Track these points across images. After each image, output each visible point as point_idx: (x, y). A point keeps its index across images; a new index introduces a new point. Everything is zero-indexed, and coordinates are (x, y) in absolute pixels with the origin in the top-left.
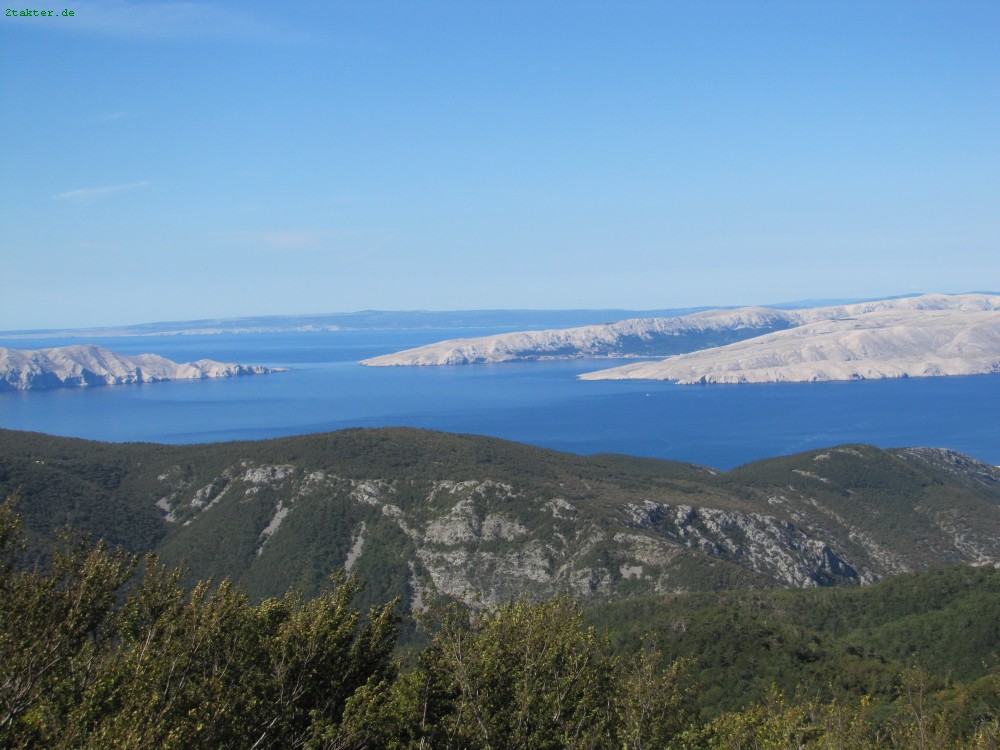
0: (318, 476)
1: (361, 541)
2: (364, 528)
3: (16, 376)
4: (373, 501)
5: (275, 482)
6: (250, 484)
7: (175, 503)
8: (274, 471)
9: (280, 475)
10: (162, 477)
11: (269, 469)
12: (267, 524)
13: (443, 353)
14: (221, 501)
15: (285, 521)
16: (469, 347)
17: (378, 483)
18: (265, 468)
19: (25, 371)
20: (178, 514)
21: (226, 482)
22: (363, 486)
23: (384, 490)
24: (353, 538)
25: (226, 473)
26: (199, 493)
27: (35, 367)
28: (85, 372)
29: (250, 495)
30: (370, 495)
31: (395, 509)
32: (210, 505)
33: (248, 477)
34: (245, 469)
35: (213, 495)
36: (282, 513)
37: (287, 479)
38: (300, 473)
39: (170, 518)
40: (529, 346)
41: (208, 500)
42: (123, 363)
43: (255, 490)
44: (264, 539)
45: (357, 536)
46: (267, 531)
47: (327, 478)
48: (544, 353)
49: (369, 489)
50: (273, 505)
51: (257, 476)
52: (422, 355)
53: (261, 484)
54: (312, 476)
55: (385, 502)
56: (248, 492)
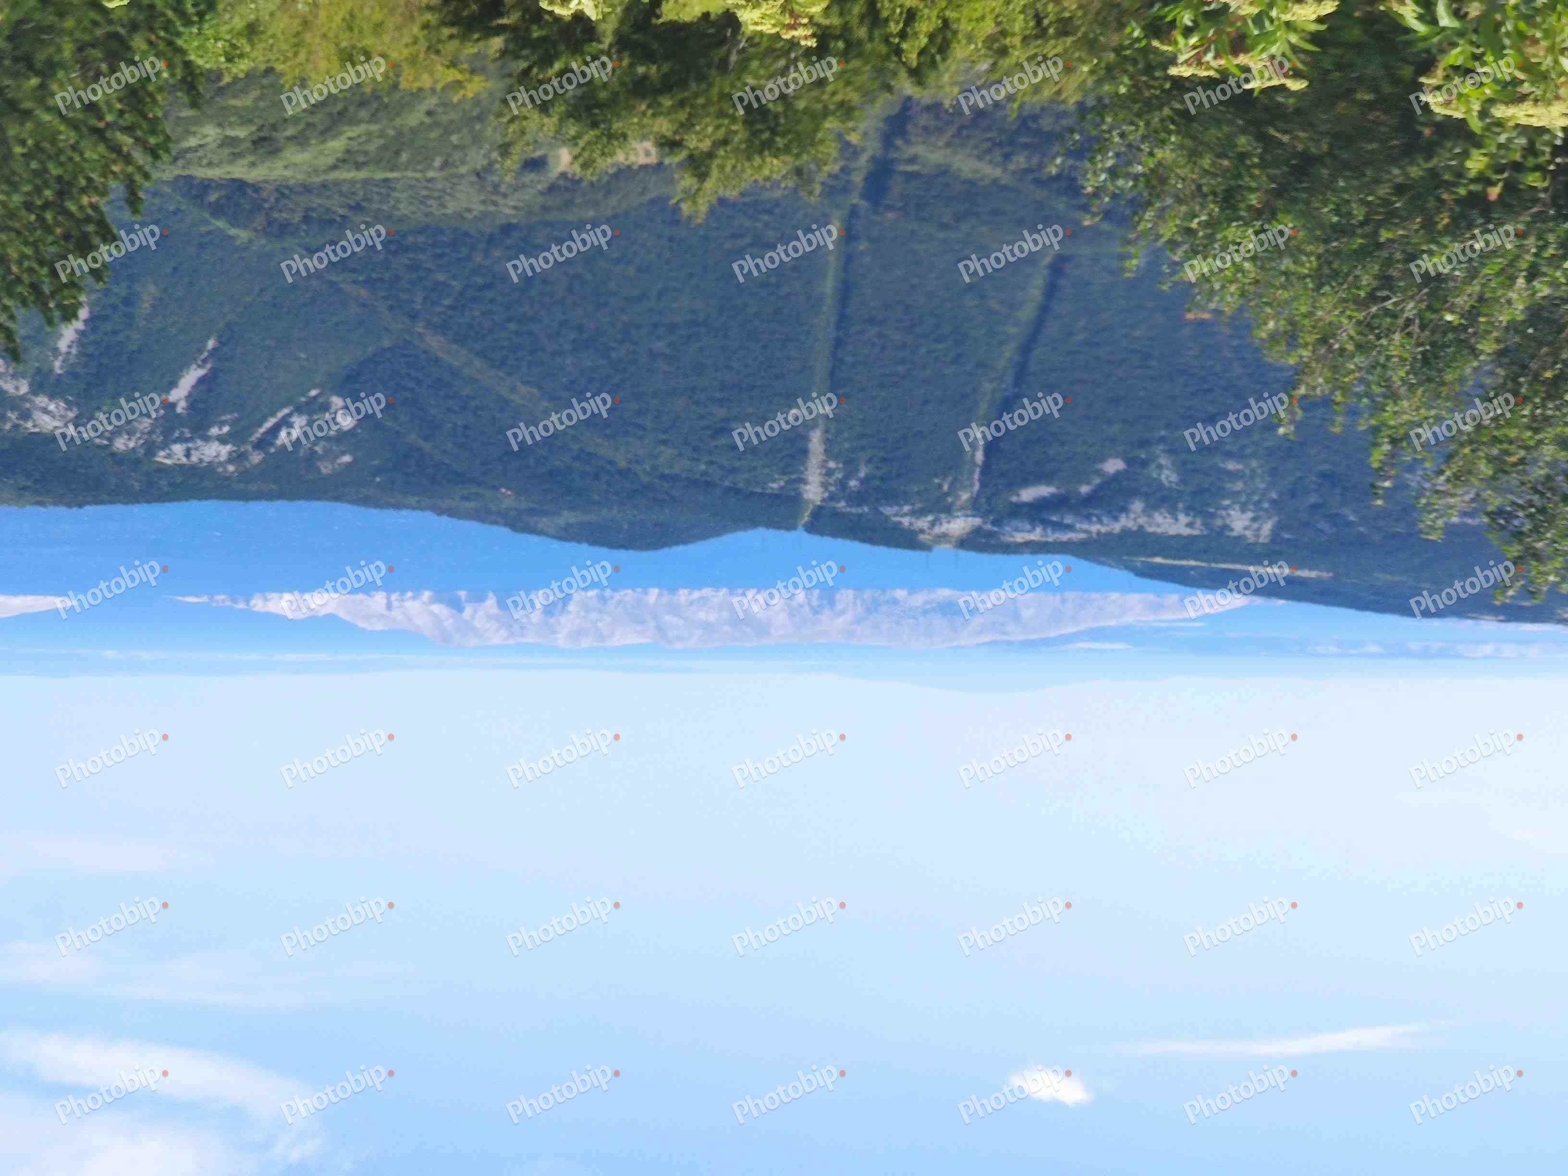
0: (121, 444)
1: (63, 346)
5: (187, 440)
6: (222, 440)
8: (188, 455)
9: (178, 449)
10: (347, 459)
11: (194, 459)
12: (201, 381)
14: (264, 419)
15: (173, 384)
17: (34, 426)
18: (201, 461)
20: (326, 407)
21: (262, 444)
24: (74, 351)
25: (256, 458)
29: (222, 424)
31: (9, 387)
32: (280, 414)
33: (225, 451)
34: (230, 461)
35: (276, 430)
36: (179, 395)
37: (165, 445)
38: (151, 449)
39: (338, 401)
41: (283, 422)
43: (214, 431)
44: (205, 361)
45: (68, 353)
46: (201, 372)
47: (109, 439)
49: (46, 418)
50: (190, 406)
51: (213, 451)
53: (207, 439)
54: (132, 444)
55: (23, 398)
56: (226, 429)
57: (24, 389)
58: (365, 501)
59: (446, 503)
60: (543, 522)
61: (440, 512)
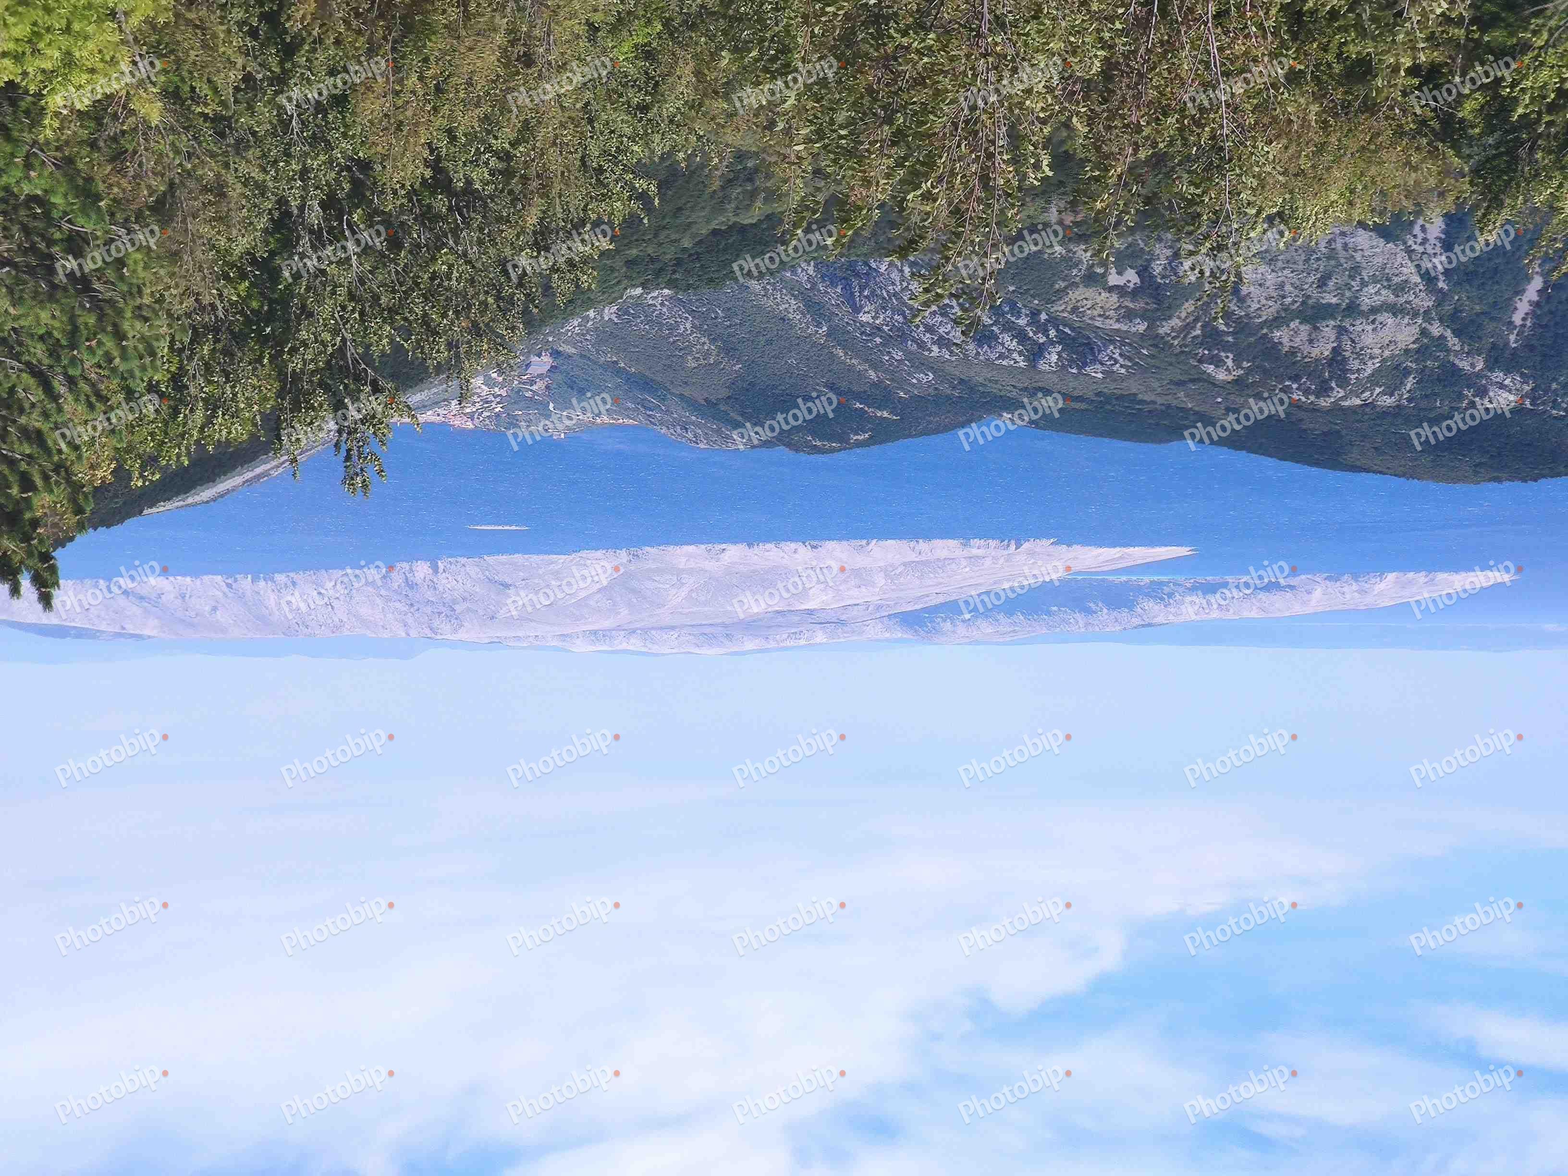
1: (1517, 319)
2: (1512, 338)
4: (1498, 376)
13: (1387, 589)
16: (1350, 596)
17: (1491, 402)
22: (1513, 398)
23: (1483, 392)
30: (1502, 386)
31: (1464, 364)
40: (1263, 596)
49: (1502, 393)
52: (1420, 585)
57: (1480, 366)
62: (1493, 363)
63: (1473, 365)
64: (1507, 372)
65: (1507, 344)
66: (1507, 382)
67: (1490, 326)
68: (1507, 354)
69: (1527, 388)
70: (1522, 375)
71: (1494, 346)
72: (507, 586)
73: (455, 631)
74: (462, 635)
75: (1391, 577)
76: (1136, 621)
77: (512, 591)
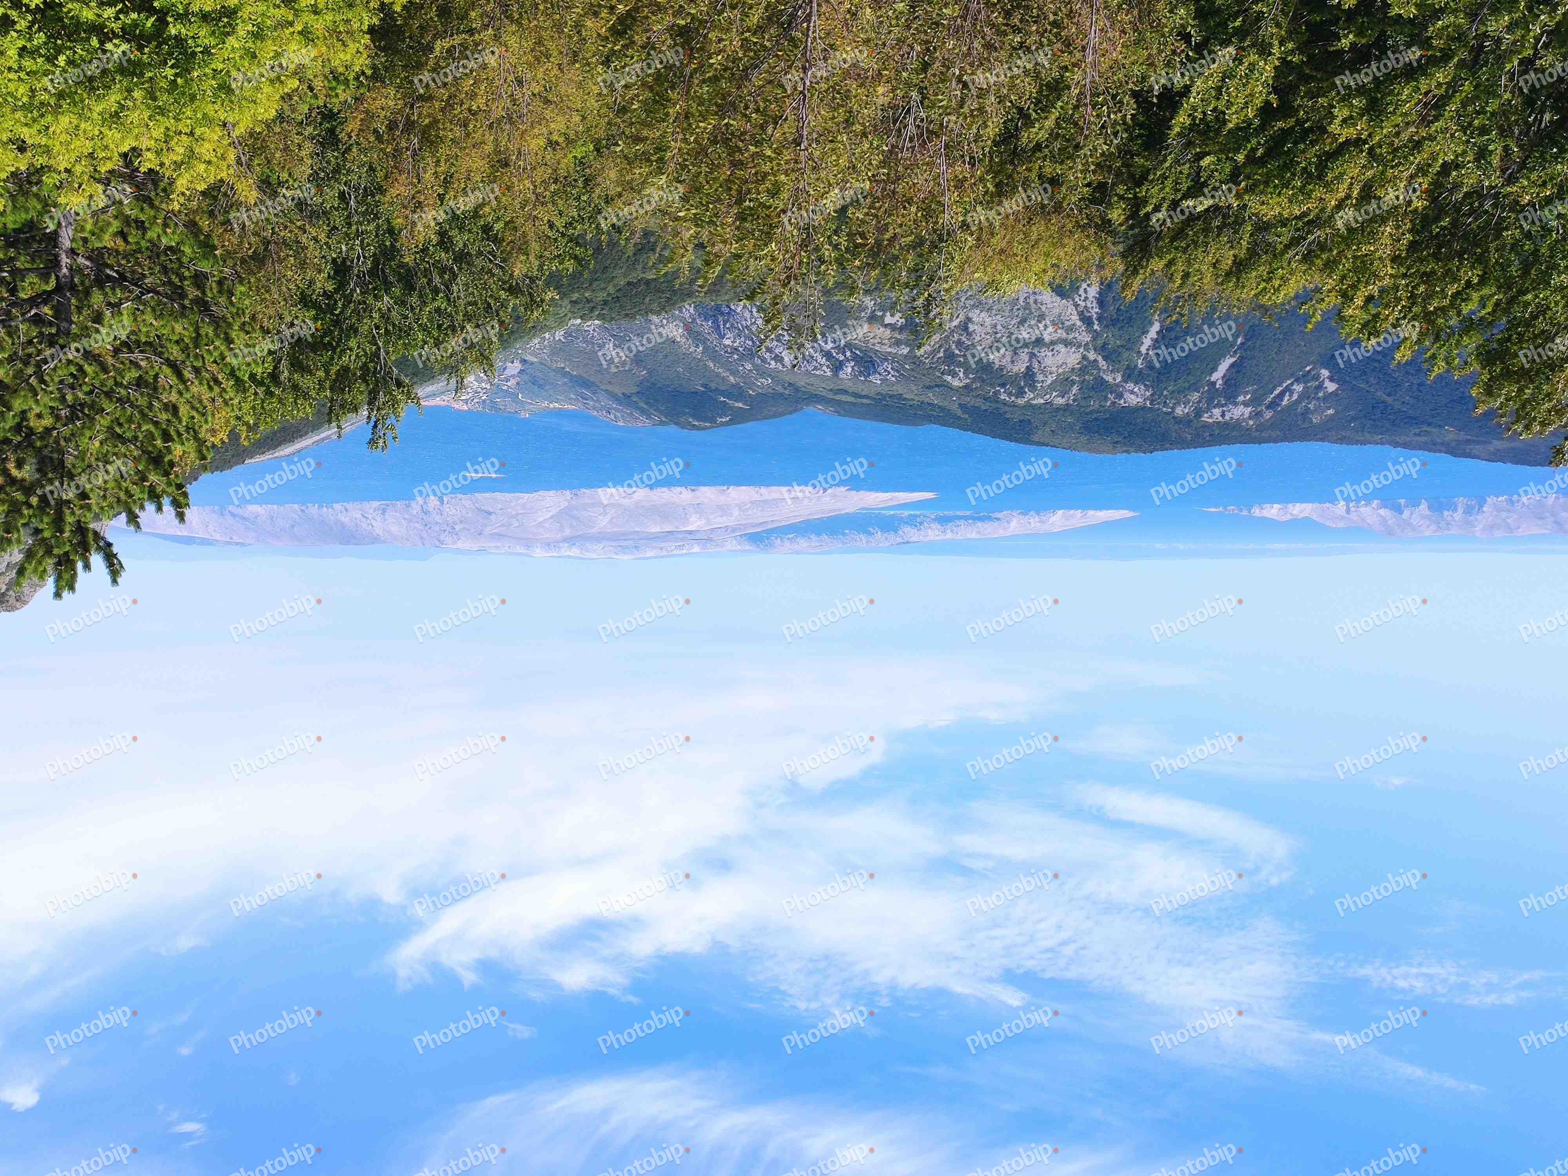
0: (1179, 411)
1: (1143, 349)
2: (1140, 361)
3: (1468, 511)
4: (1130, 386)
5: (1222, 406)
6: (1246, 404)
7: (1320, 387)
8: (1223, 415)
9: (1217, 412)
10: (1331, 412)
11: (1227, 418)
12: (1232, 366)
13: (1058, 520)
14: (1274, 388)
15: (1214, 369)
16: (1034, 523)
17: (1125, 402)
18: (1232, 418)
19: (1458, 515)
20: (1317, 377)
21: (1272, 405)
22: (1139, 400)
23: (1120, 396)
25: (1268, 415)
26: (1295, 396)
27: (1449, 518)
28: (1401, 512)
29: (1247, 393)
30: (1132, 392)
31: (1109, 378)
32: (1285, 385)
33: (1247, 411)
34: (1250, 418)
35: (1281, 395)
36: (1217, 376)
37: (1208, 410)
38: (1198, 413)
39: (1325, 373)
40: (979, 524)
41: (1288, 389)
42: (1363, 520)
43: (1241, 398)
44: (1235, 352)
45: (1147, 354)
46: (1233, 360)
47: (1173, 408)
48: (966, 518)
49: (1132, 396)
50: (1225, 383)
51: (1239, 412)
52: (1078, 518)
53: (1236, 404)
54: (1186, 411)
55: (1117, 385)
56: (1248, 397)
57: (1119, 379)
58: (1341, 440)
59: (1402, 439)
60: (1477, 449)
61: (1396, 445)
62: (1127, 378)
63: (1114, 379)
64: (1136, 383)
65: (1136, 366)
66: (1136, 390)
67: (1126, 355)
68: (1136, 372)
69: (1148, 394)
70: (1145, 386)
71: (1128, 367)
72: (490, 513)
73: (455, 543)
74: (460, 545)
75: (1060, 512)
76: (899, 540)
77: (493, 517)
